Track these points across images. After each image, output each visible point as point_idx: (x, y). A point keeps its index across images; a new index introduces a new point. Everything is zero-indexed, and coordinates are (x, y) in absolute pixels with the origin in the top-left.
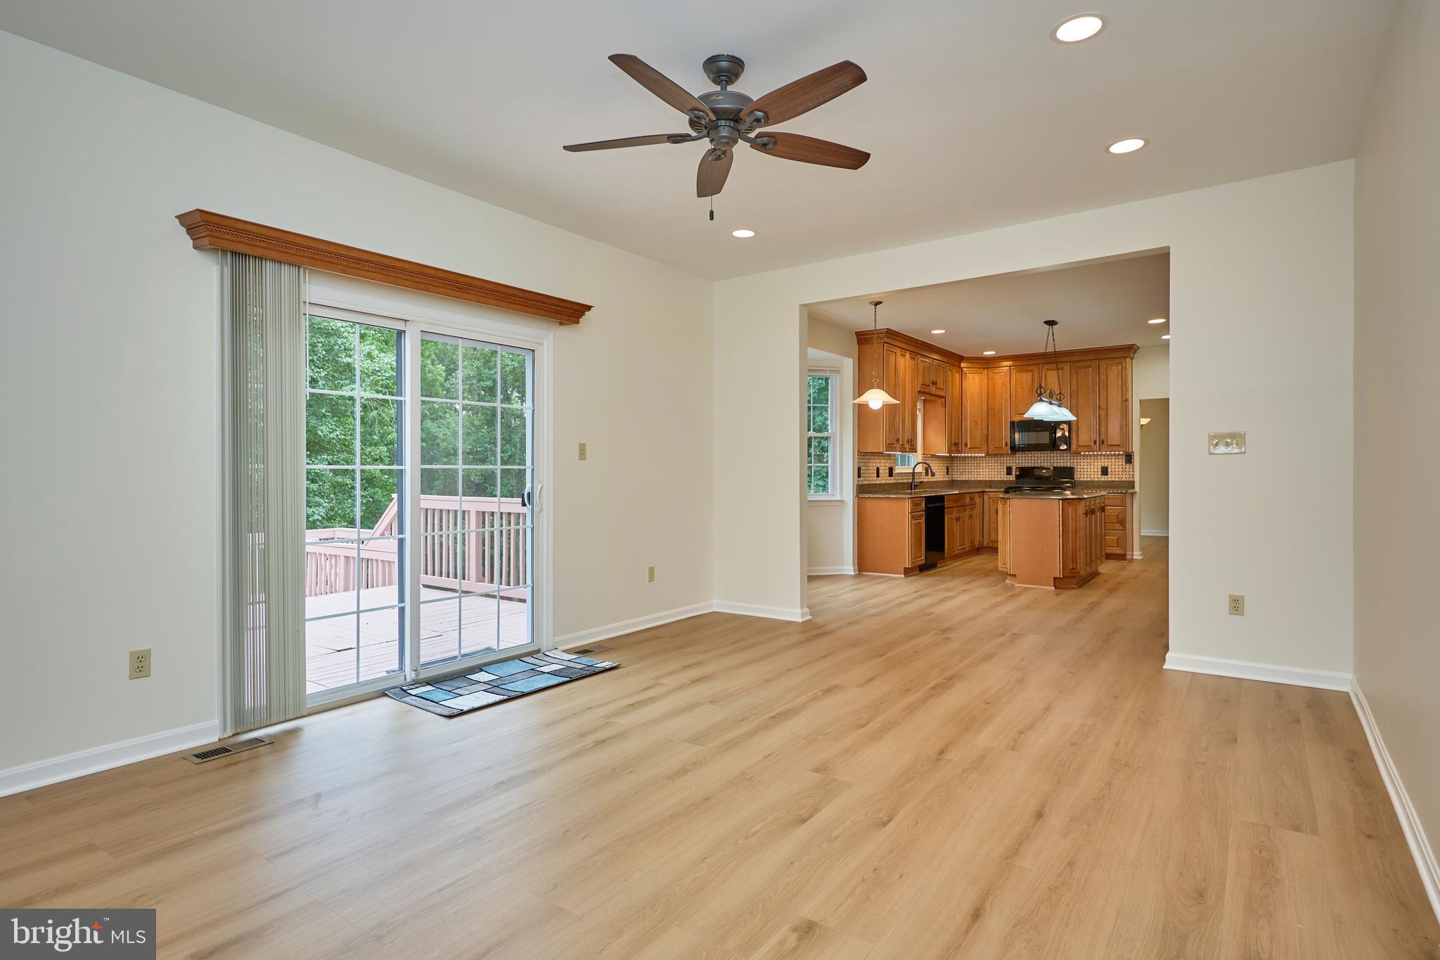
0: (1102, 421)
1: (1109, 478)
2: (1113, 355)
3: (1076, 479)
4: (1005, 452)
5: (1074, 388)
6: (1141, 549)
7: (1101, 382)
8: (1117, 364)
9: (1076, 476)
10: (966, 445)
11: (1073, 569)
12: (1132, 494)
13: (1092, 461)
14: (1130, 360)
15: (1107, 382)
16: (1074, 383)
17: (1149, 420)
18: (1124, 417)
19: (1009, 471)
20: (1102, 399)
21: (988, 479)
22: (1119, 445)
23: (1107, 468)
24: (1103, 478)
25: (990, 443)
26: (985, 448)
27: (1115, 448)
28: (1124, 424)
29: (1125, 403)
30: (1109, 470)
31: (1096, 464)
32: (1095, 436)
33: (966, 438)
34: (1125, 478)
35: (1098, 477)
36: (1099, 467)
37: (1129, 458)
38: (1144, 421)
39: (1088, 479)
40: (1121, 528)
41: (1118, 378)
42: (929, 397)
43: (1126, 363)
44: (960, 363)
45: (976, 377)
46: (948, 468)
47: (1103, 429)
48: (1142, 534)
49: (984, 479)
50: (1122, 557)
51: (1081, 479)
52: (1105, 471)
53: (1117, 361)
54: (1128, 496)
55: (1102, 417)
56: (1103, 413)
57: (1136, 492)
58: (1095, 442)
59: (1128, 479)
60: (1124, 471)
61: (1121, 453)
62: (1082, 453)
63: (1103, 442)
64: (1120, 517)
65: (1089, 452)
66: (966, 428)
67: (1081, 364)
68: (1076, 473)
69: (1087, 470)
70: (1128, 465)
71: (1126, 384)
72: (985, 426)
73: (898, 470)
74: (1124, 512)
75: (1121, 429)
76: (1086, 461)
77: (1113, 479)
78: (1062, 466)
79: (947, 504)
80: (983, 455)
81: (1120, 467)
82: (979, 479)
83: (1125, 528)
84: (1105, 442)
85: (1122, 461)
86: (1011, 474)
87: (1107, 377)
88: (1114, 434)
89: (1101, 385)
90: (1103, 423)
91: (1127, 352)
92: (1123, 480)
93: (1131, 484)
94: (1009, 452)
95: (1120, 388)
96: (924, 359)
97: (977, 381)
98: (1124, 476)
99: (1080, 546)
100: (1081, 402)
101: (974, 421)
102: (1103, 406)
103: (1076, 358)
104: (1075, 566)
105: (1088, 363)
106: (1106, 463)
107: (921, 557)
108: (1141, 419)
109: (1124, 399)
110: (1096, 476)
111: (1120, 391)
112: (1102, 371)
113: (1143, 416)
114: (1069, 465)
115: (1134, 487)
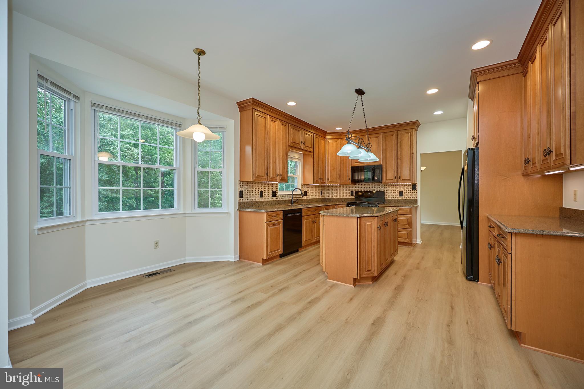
0: (399, 166)
1: (404, 198)
2: (405, 128)
3: (386, 198)
4: (349, 183)
5: (384, 147)
6: (421, 237)
7: (399, 143)
8: (408, 133)
9: (386, 197)
10: (328, 179)
11: (368, 271)
12: (416, 207)
13: (394, 188)
14: (415, 132)
15: (402, 143)
16: (384, 144)
17: (425, 168)
18: (412, 163)
19: (352, 193)
20: (399, 153)
21: (342, 198)
22: (409, 179)
23: (402, 192)
24: (401, 198)
25: (341, 178)
26: (338, 181)
27: (407, 181)
28: (412, 167)
29: (412, 155)
30: (404, 193)
31: (396, 190)
32: (395, 174)
33: (328, 176)
34: (412, 198)
35: (397, 197)
36: (398, 192)
37: (414, 187)
38: (423, 169)
39: (392, 198)
40: (409, 227)
41: (408, 141)
42: (307, 153)
43: (413, 133)
44: (325, 135)
45: (334, 143)
46: (321, 192)
47: (400, 170)
48: (421, 223)
49: (340, 197)
50: (410, 244)
51: (389, 198)
52: (401, 194)
53: (407, 131)
54: (414, 209)
55: (399, 163)
56: (400, 161)
57: (418, 206)
58: (395, 178)
59: (414, 199)
60: (412, 194)
61: (410, 183)
62: (389, 184)
63: (400, 178)
64: (409, 221)
65: (393, 183)
66: (328, 171)
67: (388, 134)
68: (386, 195)
69: (392, 194)
70: (414, 191)
71: (413, 144)
72: (338, 169)
73: (280, 193)
74: (411, 218)
75: (410, 170)
76: (391, 188)
77: (406, 198)
78: (379, 191)
79: (304, 213)
80: (339, 185)
81: (410, 191)
82: (337, 197)
83: (412, 228)
84: (401, 177)
85: (411, 188)
86: (353, 195)
87: (402, 140)
88: (406, 174)
89: (399, 145)
90: (400, 167)
91: (414, 125)
92: (411, 199)
93: (416, 202)
94: (351, 184)
95: (409, 147)
96: (306, 132)
97: (334, 145)
98: (412, 197)
99: (374, 253)
100: (388, 155)
101: (333, 167)
102: (400, 157)
103: (385, 131)
104: (370, 269)
105: (392, 133)
106: (402, 189)
107: (279, 249)
108: (421, 167)
109: (412, 153)
110: (396, 196)
111: (409, 148)
112: (399, 137)
113: (422, 166)
114: (382, 191)
115: (417, 203)
